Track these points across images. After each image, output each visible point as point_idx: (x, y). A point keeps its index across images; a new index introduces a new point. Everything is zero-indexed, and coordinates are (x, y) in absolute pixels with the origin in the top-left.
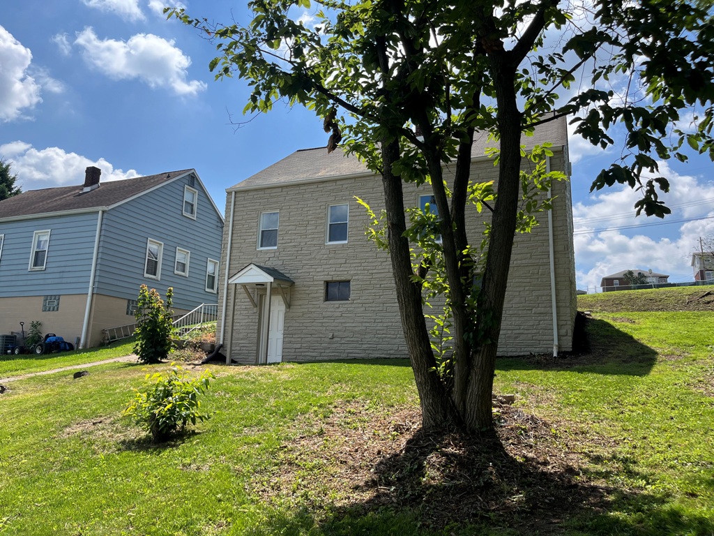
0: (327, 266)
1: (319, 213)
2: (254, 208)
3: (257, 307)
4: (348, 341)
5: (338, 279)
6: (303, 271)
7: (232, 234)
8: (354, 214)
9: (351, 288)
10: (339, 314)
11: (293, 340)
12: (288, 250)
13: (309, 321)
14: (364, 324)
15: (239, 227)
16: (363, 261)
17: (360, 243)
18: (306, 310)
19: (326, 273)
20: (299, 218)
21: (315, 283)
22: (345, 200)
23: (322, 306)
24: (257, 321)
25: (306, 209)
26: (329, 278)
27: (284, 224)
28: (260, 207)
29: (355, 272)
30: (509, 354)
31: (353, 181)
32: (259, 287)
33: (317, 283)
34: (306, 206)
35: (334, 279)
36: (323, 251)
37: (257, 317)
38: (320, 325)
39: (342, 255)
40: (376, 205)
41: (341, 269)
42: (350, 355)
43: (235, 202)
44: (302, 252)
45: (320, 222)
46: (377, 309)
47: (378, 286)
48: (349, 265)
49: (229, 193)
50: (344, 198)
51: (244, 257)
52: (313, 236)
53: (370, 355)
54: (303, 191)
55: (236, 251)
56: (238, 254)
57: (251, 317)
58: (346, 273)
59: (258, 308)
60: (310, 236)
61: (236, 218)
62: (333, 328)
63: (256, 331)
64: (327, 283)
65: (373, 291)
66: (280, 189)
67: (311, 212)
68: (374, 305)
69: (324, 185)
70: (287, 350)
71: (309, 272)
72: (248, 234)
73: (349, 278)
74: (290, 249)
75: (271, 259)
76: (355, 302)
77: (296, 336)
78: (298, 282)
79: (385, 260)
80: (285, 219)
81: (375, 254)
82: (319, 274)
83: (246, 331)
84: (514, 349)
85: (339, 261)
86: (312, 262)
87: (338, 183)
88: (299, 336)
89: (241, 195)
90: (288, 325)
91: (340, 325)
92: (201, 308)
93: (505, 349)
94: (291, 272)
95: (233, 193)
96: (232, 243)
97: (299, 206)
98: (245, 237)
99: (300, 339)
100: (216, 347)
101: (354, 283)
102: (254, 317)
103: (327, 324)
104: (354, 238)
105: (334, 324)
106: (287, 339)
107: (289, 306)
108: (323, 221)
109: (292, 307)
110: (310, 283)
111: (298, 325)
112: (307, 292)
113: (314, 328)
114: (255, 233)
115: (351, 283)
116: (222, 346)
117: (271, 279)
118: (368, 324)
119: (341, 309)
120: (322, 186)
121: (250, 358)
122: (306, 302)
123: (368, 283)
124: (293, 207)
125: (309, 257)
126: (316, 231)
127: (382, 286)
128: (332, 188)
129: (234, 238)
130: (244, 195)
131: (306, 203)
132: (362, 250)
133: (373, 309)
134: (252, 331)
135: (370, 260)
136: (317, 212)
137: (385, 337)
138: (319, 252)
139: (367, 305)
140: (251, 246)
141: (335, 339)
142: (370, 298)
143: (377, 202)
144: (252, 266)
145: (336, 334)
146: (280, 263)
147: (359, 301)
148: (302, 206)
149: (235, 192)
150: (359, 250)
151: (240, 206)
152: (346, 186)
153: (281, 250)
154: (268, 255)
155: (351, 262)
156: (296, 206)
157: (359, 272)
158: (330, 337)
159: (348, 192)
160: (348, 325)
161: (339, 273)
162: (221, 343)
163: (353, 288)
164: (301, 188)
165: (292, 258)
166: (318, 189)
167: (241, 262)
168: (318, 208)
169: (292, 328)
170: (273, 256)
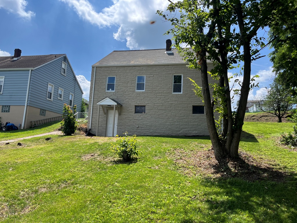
0: (136, 100)
1: (133, 79)
2: (105, 74)
3: (106, 114)
4: (145, 129)
5: (140, 105)
6: (126, 101)
7: (95, 84)
8: (147, 80)
9: (146, 109)
10: (141, 119)
11: (121, 128)
12: (119, 92)
13: (128, 121)
14: (151, 123)
15: (97, 81)
16: (151, 99)
17: (149, 91)
18: (127, 116)
19: (136, 102)
20: (124, 80)
21: (131, 106)
22: (144, 74)
23: (134, 115)
24: (106, 120)
25: (127, 77)
26: (137, 105)
27: (118, 82)
28: (107, 74)
29: (148, 103)
30: (206, 135)
31: (147, 67)
32: (109, 106)
33: (132, 106)
34: (127, 75)
35: (139, 105)
36: (134, 94)
37: (106, 118)
38: (133, 122)
39: (142, 96)
40: (157, 77)
41: (142, 101)
42: (146, 134)
43: (96, 71)
44: (126, 94)
45: (133, 82)
46: (156, 117)
47: (157, 108)
48: (145, 100)
49: (93, 67)
50: (143, 73)
51: (100, 94)
52: (130, 87)
53: (153, 134)
54: (126, 69)
55: (96, 91)
56: (97, 93)
57: (103, 118)
58: (144, 103)
60: (129, 88)
61: (96, 78)
62: (139, 124)
63: (105, 124)
64: (136, 106)
65: (155, 110)
66: (116, 68)
67: (129, 78)
68: (155, 115)
69: (135, 67)
70: (119, 132)
71: (129, 102)
72: (102, 85)
73: (145, 105)
74: (120, 92)
75: (112, 96)
76: (147, 114)
77: (123, 126)
78: (123, 105)
79: (160, 99)
80: (118, 80)
81: (156, 96)
82: (133, 103)
83: (101, 124)
84: (207, 133)
85: (141, 98)
86: (130, 98)
87: (141, 67)
88: (124, 126)
89: (98, 68)
90: (119, 122)
91: (141, 122)
92: (77, 114)
93: (204, 133)
94: (121, 101)
95: (95, 67)
96: (94, 88)
97: (124, 75)
98: (100, 86)
99: (124, 128)
100: (88, 130)
101: (147, 107)
102: (104, 118)
103: (136, 122)
104: (148, 89)
105: (139, 122)
106: (119, 128)
107: (120, 114)
108: (135, 82)
109: (121, 115)
110: (129, 106)
111: (124, 122)
112: (128, 109)
113: (130, 123)
114: (105, 85)
115: (146, 107)
116: (90, 130)
117: (116, 104)
118: (152, 123)
119: (142, 117)
120: (134, 68)
121: (103, 134)
122: (127, 113)
123: (153, 107)
124: (122, 75)
125: (128, 96)
126: (131, 85)
127: (158, 108)
128: (138, 69)
129: (95, 86)
130: (100, 68)
131: (127, 74)
132: (151, 94)
133: (155, 117)
134: (104, 124)
135: (154, 98)
136: (132, 78)
137: (159, 128)
138: (132, 94)
139: (152, 115)
140: (103, 90)
141: (139, 128)
142: (154, 113)
143: (157, 76)
144: (107, 98)
145: (139, 126)
146: (116, 97)
147: (149, 114)
148: (126, 75)
149: (96, 67)
150: (149, 94)
151: (98, 73)
152: (144, 69)
153: (116, 92)
154: (111, 94)
155: (146, 99)
156: (123, 75)
157: (149, 103)
158: (137, 127)
159: (145, 71)
160: (144, 123)
161: (141, 103)
162: (90, 128)
163: (147, 109)
164: (125, 68)
165: (121, 96)
166: (132, 69)
167: (98, 96)
168: (132, 76)
169: (121, 123)
170: (113, 94)
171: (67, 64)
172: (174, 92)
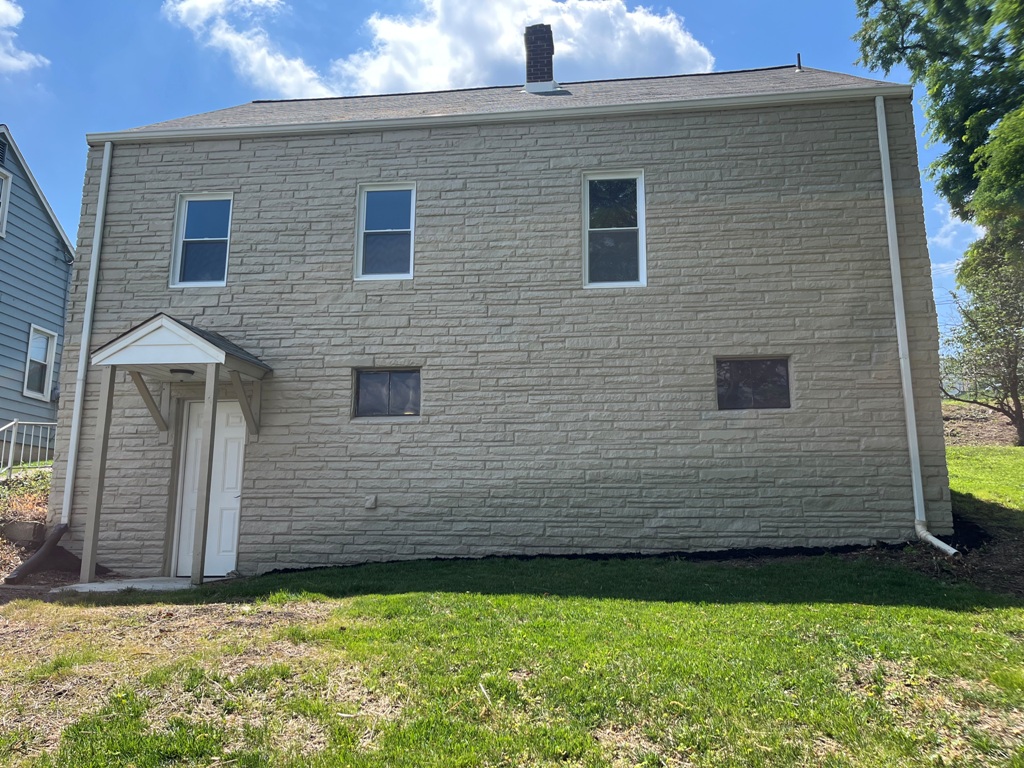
0: (361, 333)
1: (339, 206)
2: (163, 184)
3: (167, 428)
4: (418, 514)
5: (389, 363)
6: (297, 341)
7: (102, 245)
8: (428, 211)
9: (423, 386)
10: (392, 449)
11: (266, 512)
12: (255, 289)
13: (312, 465)
14: (457, 474)
15: (121, 229)
16: (454, 322)
17: (443, 280)
18: (304, 439)
19: (358, 349)
20: (285, 215)
21: (329, 372)
22: (406, 177)
23: (345, 428)
24: (168, 464)
25: (303, 195)
26: (365, 361)
27: (246, 227)
28: (180, 184)
29: (434, 348)
30: (812, 543)
31: (426, 134)
32: (180, 376)
33: (335, 371)
34: (303, 187)
35: (379, 363)
36: (350, 296)
37: (169, 455)
38: (342, 474)
39: (398, 307)
40: (485, 193)
41: (397, 340)
42: (425, 549)
43: (111, 168)
44: (294, 296)
45: (340, 225)
46: (491, 436)
47: (492, 382)
48: (417, 332)
49: (96, 146)
50: (402, 173)
51: (132, 304)
52: (322, 259)
53: (473, 549)
54: (295, 151)
55: (110, 289)
56: (117, 296)
57: (151, 455)
58: (409, 349)
59: (172, 431)
60: (314, 259)
61: (113, 208)
62: (377, 483)
63: (165, 491)
64: (359, 373)
65: (479, 394)
66: (235, 145)
67: (317, 202)
68: (482, 427)
69: (352, 140)
70: (251, 539)
71: (312, 346)
72: (146, 247)
73: (416, 362)
74: (262, 289)
75: (208, 311)
76: (432, 419)
77: (277, 503)
78: (280, 370)
79: (508, 321)
80: (247, 215)
81: (483, 308)
82: (340, 350)
83: (137, 490)
84: (822, 532)
85: (392, 321)
86: (319, 320)
87: (387, 137)
88: (286, 502)
89: (127, 152)
90: (255, 475)
91: (395, 474)
92: (9, 431)
93: (801, 532)
94: (263, 343)
95: (108, 146)
96: (100, 269)
97: (286, 187)
98: (136, 256)
99: (286, 511)
100: (50, 532)
101: (431, 375)
102: (158, 455)
103: (360, 474)
104: (433, 267)
105: (378, 473)
106: (250, 512)
107: (256, 426)
108: (349, 225)
109: (264, 431)
110: (315, 372)
111: (281, 474)
112: (308, 393)
113: (325, 483)
114: (167, 247)
115: (423, 374)
116: (65, 529)
117: (220, 356)
118: (467, 474)
119: (397, 437)
120: (345, 141)
121: (146, 559)
122: (304, 418)
123: (467, 374)
124: (271, 187)
125: (312, 309)
126: (331, 246)
127: (502, 382)
128: (372, 147)
129: (106, 256)
130: (135, 152)
131: (304, 179)
132: (450, 297)
133: (481, 436)
134: (154, 490)
135: (472, 321)
136: (334, 201)
137: (512, 505)
138: (338, 298)
139: (465, 428)
140: (154, 277)
141: (381, 511)
142: (473, 410)
143: (488, 185)
144: (163, 321)
145: (383, 497)
146: (235, 321)
147: (442, 418)
148: (295, 186)
149: (114, 145)
150: (442, 297)
151: (125, 179)
152: (408, 145)
153: (235, 289)
154: (201, 301)
155: (423, 323)
156: (278, 187)
157: (444, 348)
158: (368, 505)
159: (413, 161)
160: (414, 475)
161: (391, 349)
162: (65, 520)
163: (429, 388)
164: (291, 144)
165: (267, 309)
166: (334, 149)
167: (124, 316)
168: (337, 192)
169: (266, 483)
170: (214, 302)
171: (10, 176)
172: (593, 279)
